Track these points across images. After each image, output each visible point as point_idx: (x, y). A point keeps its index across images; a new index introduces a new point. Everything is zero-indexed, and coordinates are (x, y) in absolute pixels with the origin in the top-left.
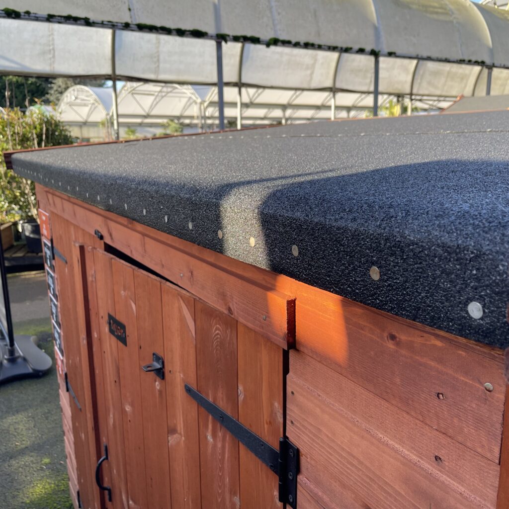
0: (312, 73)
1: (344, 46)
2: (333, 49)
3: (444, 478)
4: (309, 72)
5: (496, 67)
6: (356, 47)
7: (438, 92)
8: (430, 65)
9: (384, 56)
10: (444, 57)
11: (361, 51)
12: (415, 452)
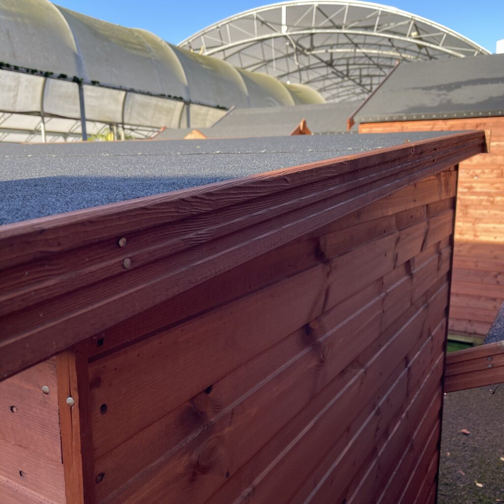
0: (16, 96)
1: (45, 70)
2: (33, 72)
3: (29, 492)
4: (12, 94)
5: (193, 103)
6: (58, 73)
7: (148, 124)
8: (138, 97)
9: (88, 84)
10: (146, 90)
11: (63, 77)
12: (4, 473)
